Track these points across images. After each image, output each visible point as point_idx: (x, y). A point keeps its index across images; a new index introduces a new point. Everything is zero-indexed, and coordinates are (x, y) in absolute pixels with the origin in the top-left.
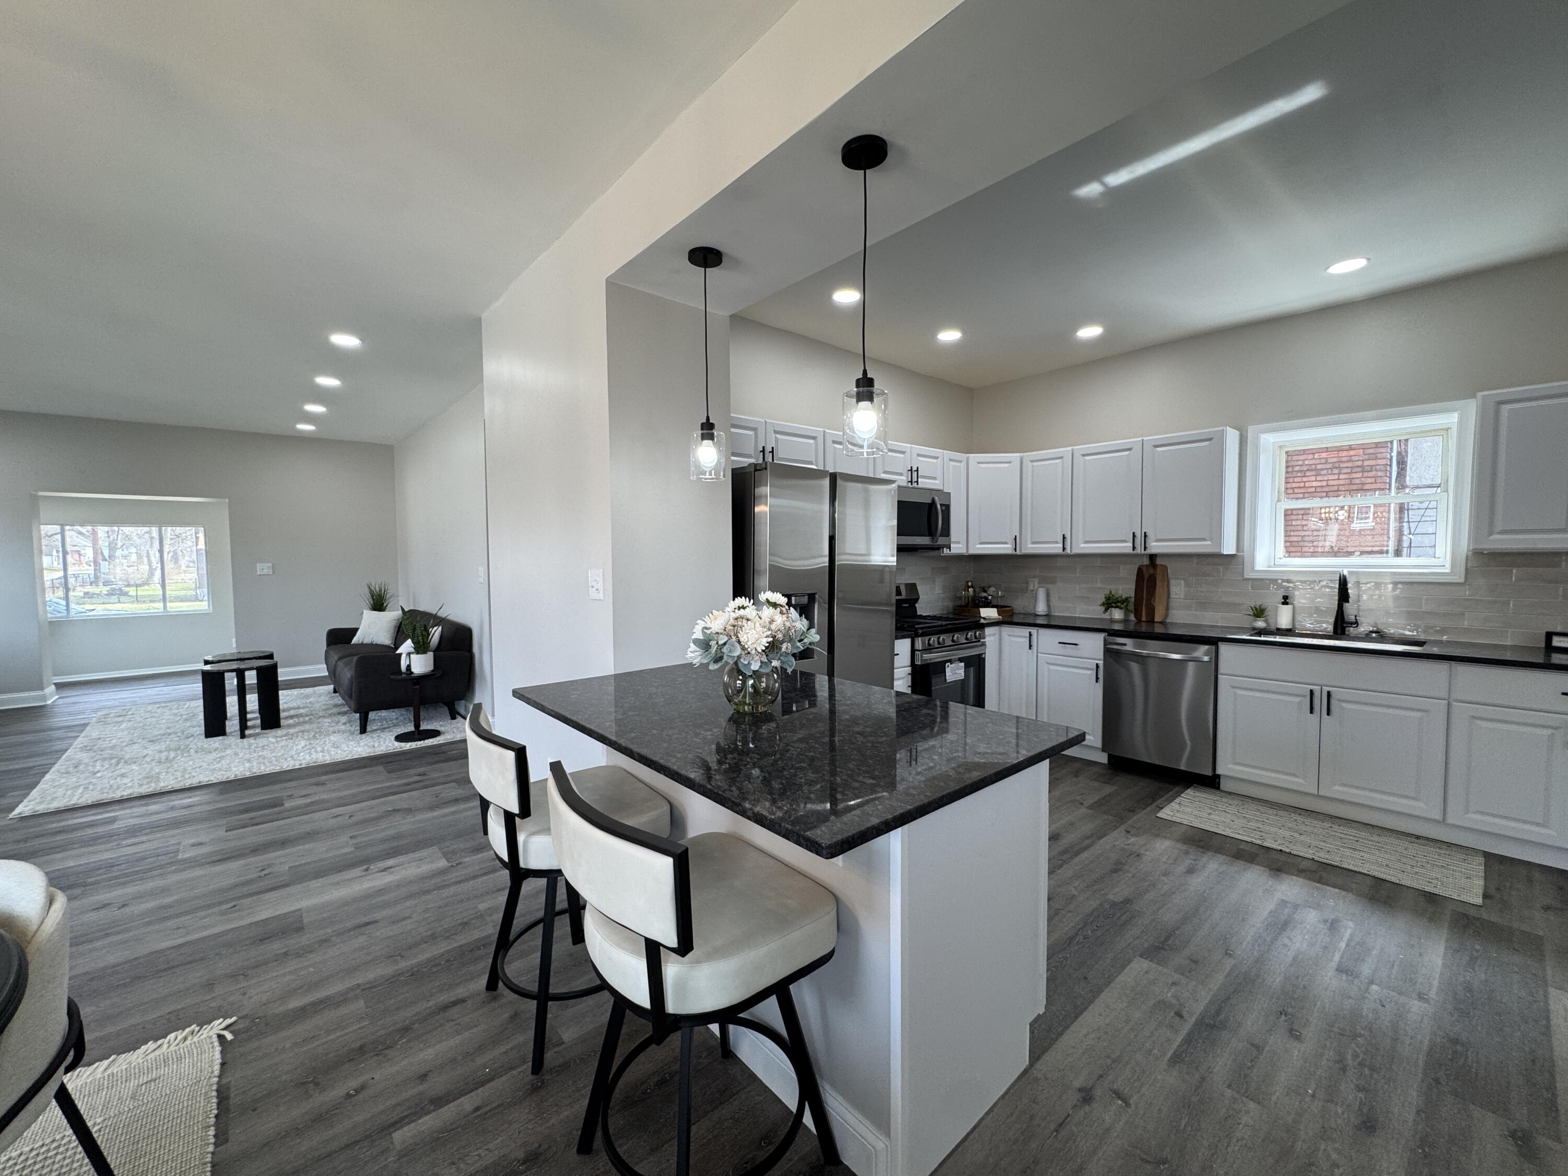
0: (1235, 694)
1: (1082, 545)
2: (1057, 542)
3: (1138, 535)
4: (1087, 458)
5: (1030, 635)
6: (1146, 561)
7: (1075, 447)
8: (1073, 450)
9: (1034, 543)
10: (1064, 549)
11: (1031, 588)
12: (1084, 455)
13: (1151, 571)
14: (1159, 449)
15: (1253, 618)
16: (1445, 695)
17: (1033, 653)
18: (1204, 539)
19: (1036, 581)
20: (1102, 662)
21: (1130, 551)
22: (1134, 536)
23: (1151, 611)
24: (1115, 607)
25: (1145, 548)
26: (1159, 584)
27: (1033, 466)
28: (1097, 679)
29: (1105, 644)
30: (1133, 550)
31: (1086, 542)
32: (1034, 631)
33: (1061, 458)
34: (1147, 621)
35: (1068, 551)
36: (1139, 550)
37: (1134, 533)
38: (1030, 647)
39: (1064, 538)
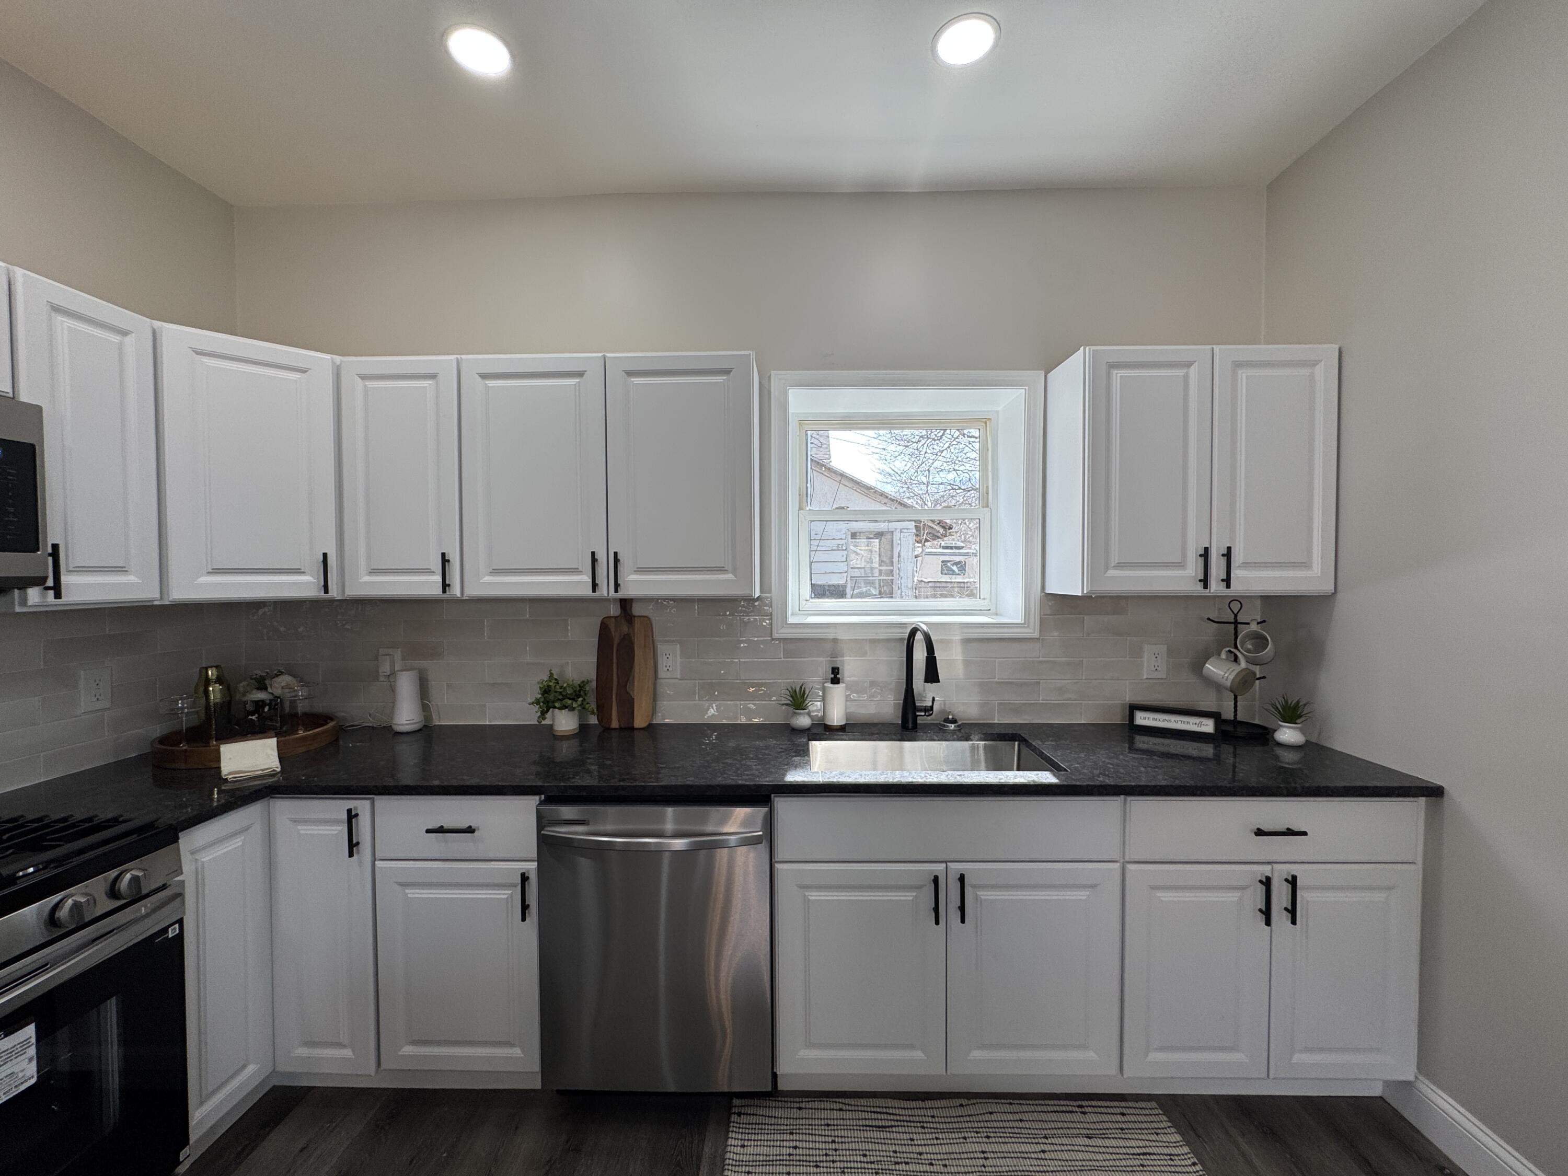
0: (806, 901)
1: (488, 579)
2: (428, 571)
3: (601, 557)
4: (492, 383)
5: (351, 816)
6: (614, 610)
7: (464, 357)
8: (457, 360)
9: (374, 572)
10: (445, 586)
11: (385, 668)
12: (484, 376)
13: (625, 629)
14: (637, 380)
15: (791, 709)
16: (1115, 854)
17: (360, 863)
18: (721, 570)
19: (398, 654)
20: (534, 865)
21: (587, 591)
22: (594, 560)
23: (628, 706)
24: (560, 709)
25: (617, 586)
26: (638, 653)
27: (366, 390)
28: (525, 907)
29: (540, 826)
30: (594, 591)
31: (496, 572)
32: (362, 806)
33: (433, 377)
34: (621, 729)
35: (456, 591)
36: (606, 590)
37: (593, 554)
38: (352, 846)
39: (445, 560)
